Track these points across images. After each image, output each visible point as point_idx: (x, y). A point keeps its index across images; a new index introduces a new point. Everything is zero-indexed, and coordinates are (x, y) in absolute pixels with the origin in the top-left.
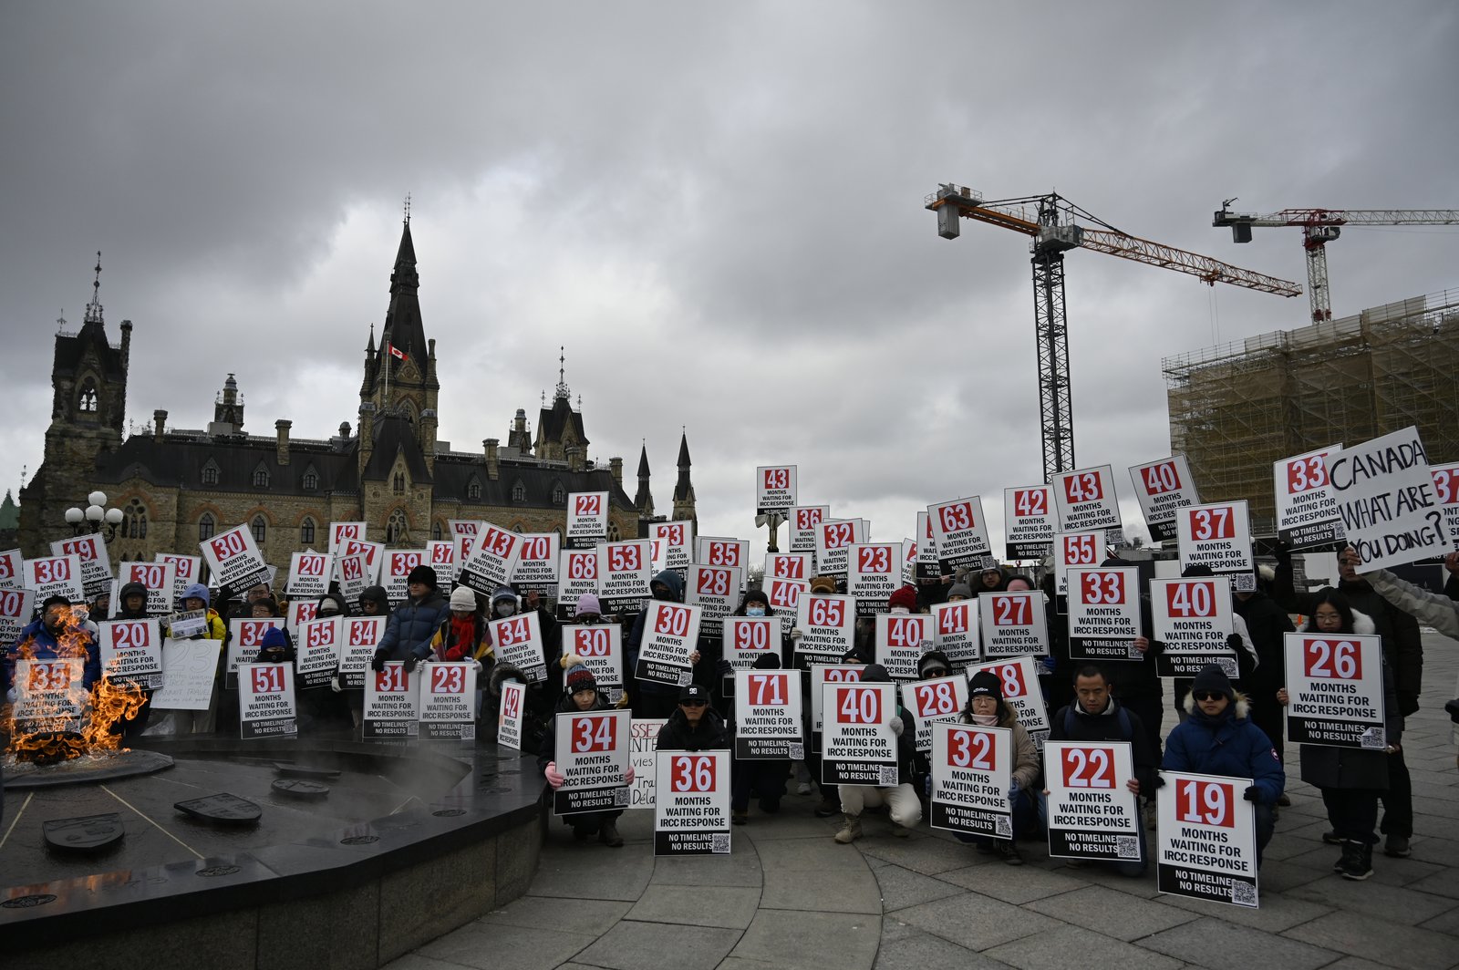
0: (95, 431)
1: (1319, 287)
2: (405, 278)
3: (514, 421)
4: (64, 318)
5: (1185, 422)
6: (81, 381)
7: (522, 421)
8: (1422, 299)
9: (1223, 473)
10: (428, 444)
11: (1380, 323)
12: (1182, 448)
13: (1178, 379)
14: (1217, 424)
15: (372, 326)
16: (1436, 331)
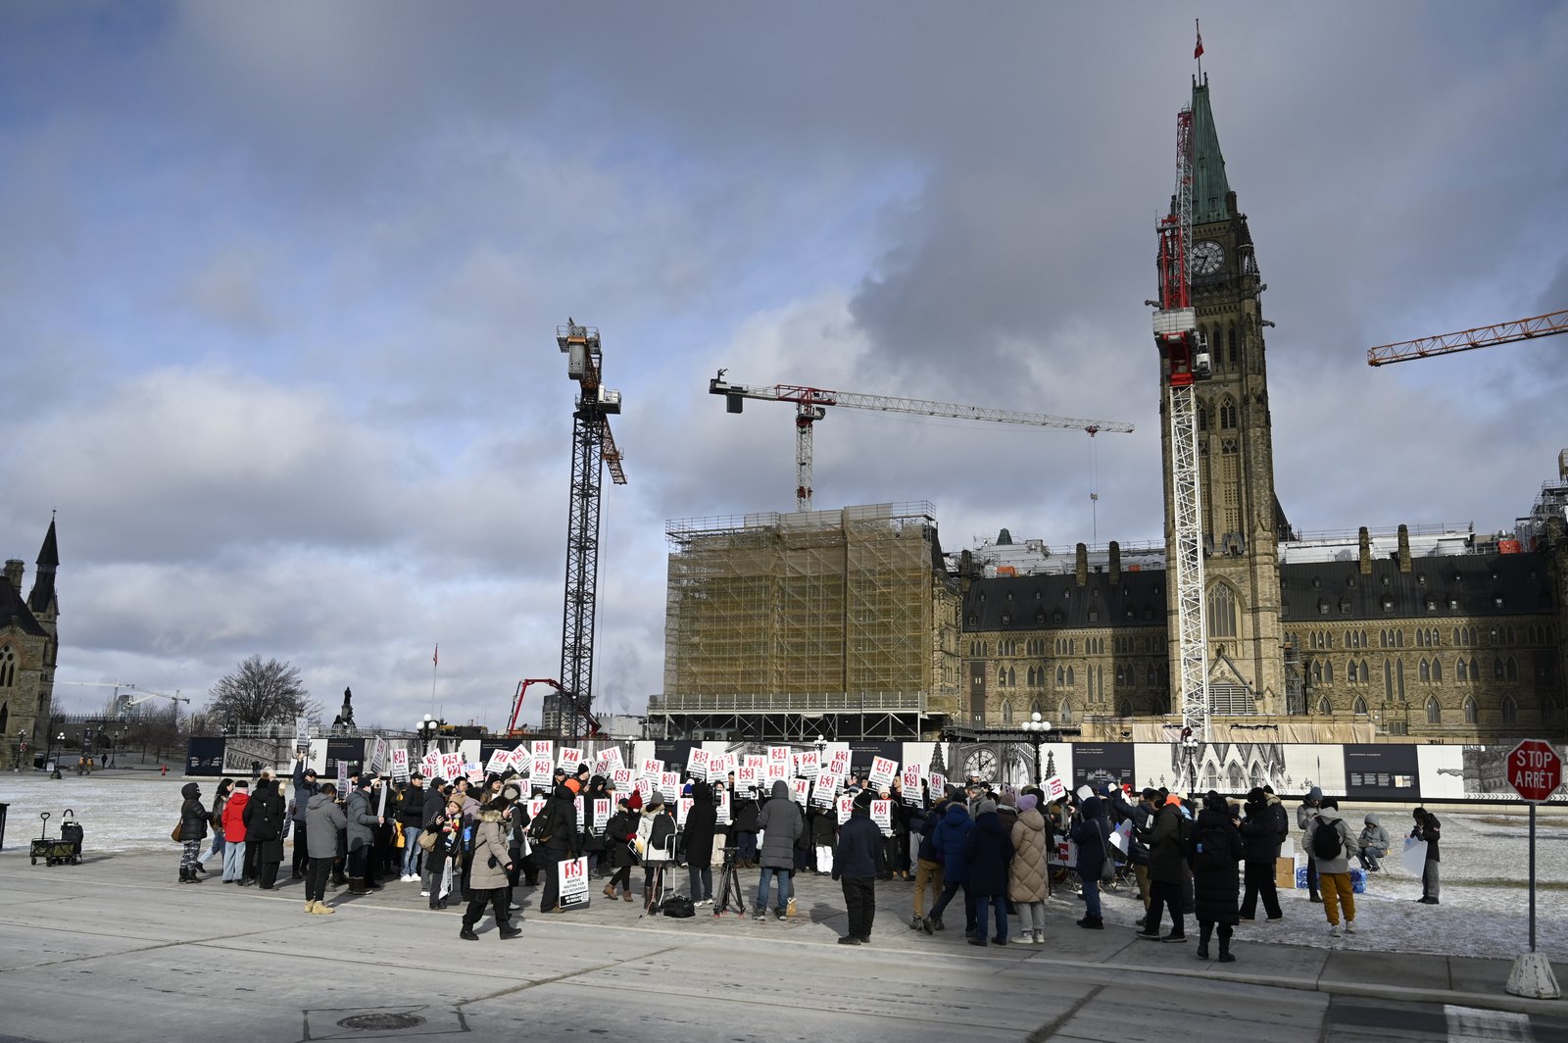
1: (804, 464)
5: (684, 591)
8: (889, 506)
9: (711, 645)
11: (856, 522)
12: (677, 616)
14: (712, 595)
16: (898, 536)
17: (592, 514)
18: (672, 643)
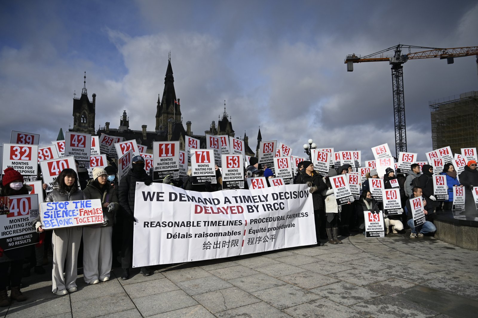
0: (87, 129)
2: (169, 79)
3: (211, 125)
4: (76, 93)
5: (438, 124)
6: (82, 113)
7: (213, 125)
10: (189, 132)
12: (436, 132)
13: (435, 108)
15: (159, 95)
17: (402, 100)
18: (435, 141)
